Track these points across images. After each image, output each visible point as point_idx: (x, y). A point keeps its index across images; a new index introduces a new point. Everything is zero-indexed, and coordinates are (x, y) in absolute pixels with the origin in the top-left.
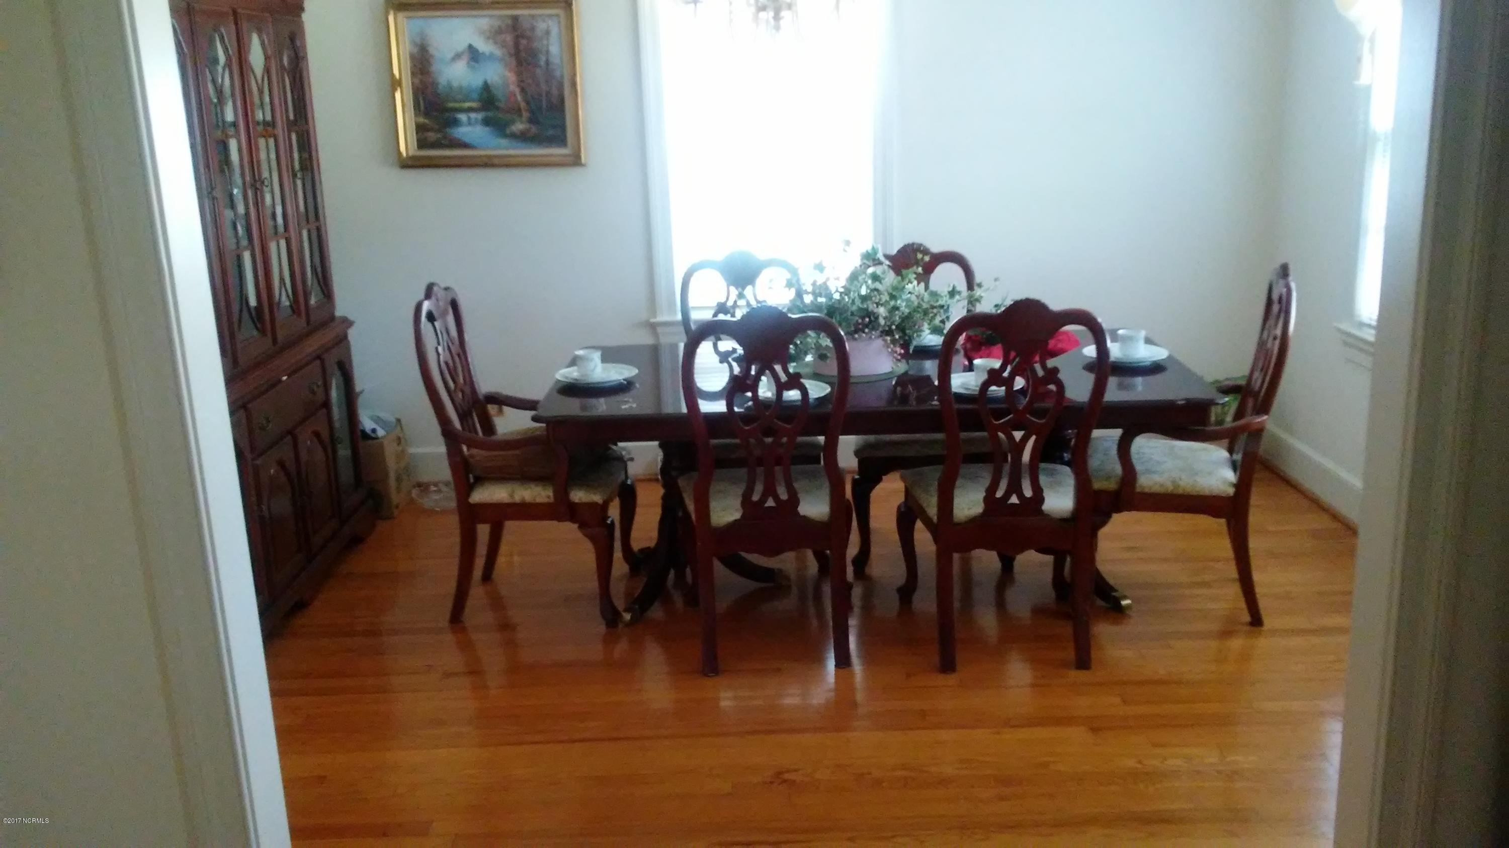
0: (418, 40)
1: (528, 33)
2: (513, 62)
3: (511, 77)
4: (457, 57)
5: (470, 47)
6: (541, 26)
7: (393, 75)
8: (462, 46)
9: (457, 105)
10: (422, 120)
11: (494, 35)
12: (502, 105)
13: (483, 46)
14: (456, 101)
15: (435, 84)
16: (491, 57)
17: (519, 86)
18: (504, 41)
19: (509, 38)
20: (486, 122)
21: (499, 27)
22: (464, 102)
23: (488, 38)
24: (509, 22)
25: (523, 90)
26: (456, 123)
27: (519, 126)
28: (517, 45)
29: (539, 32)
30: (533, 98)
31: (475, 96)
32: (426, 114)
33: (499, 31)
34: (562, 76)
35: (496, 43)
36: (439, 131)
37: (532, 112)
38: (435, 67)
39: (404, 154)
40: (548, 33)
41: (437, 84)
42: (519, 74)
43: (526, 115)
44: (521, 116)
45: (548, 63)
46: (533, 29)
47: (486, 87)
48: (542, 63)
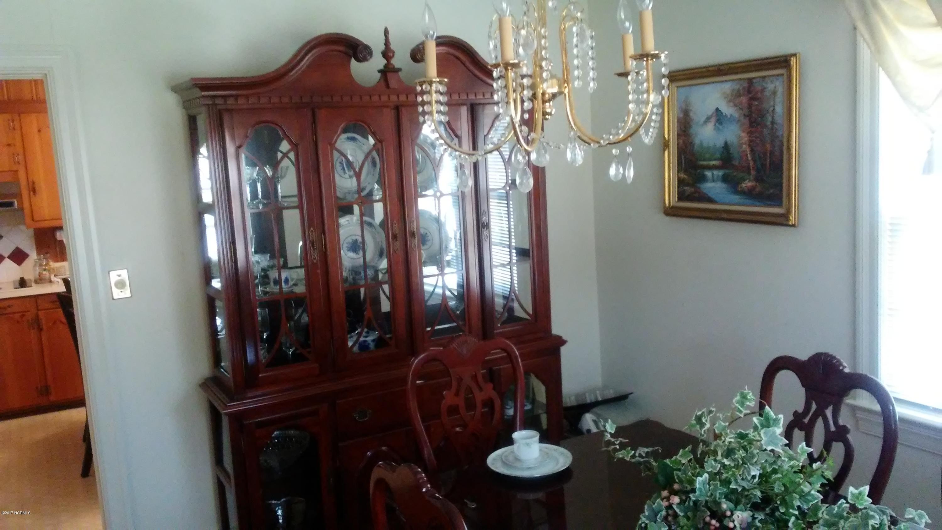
0: (684, 107)
1: (759, 95)
2: (746, 122)
3: (745, 138)
4: (708, 119)
5: (717, 110)
6: (770, 86)
7: (664, 137)
8: (711, 110)
9: (705, 163)
10: (682, 175)
11: (733, 98)
12: (736, 163)
13: (727, 110)
14: (704, 160)
15: (692, 144)
16: (731, 119)
17: (749, 145)
18: (741, 103)
19: (744, 100)
20: (725, 179)
21: (739, 90)
22: (711, 160)
23: (730, 101)
24: (746, 85)
25: (752, 151)
26: (703, 179)
27: (747, 184)
28: (750, 106)
29: (767, 93)
30: (760, 158)
31: (718, 155)
32: (686, 171)
33: (738, 95)
34: (782, 135)
35: (735, 105)
36: (692, 185)
37: (758, 171)
38: (693, 131)
39: (667, 205)
40: (774, 93)
41: (694, 144)
42: (750, 133)
43: (753, 173)
44: (749, 173)
45: (773, 123)
46: (763, 90)
47: (726, 147)
48: (769, 123)
